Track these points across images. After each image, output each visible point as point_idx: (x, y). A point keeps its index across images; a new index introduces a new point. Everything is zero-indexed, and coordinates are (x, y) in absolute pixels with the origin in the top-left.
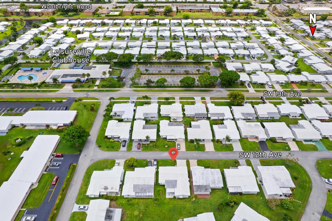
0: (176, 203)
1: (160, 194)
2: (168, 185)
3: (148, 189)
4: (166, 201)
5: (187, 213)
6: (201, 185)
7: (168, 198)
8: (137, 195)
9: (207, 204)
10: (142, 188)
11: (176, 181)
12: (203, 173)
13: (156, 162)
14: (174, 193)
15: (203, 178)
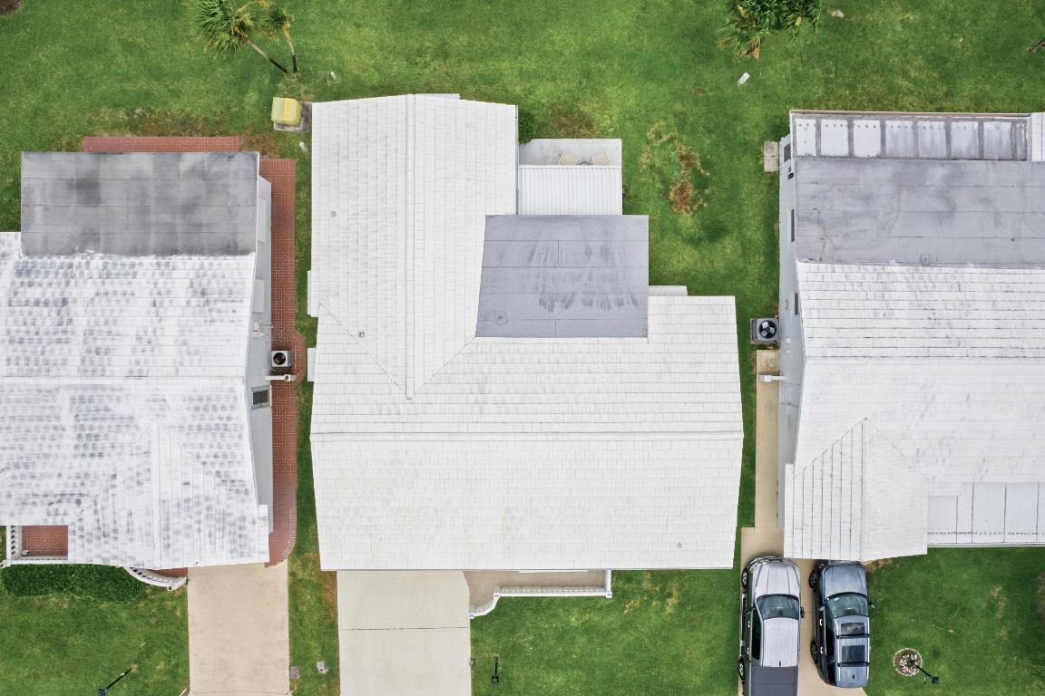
0: (506, 65)
2: (605, 253)
3: (867, 198)
4: (622, 96)
6: (149, 261)
7: (603, 134)
8: (997, 129)
9: (128, 47)
10: (952, 211)
11: (491, 322)
12: (90, 445)
13: (769, 659)
15: (97, 356)
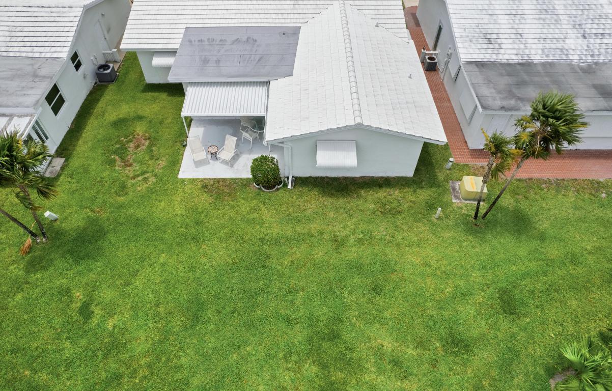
0: (275, 230)
1: (122, 152)
5: (420, 344)
14: (258, 123)
